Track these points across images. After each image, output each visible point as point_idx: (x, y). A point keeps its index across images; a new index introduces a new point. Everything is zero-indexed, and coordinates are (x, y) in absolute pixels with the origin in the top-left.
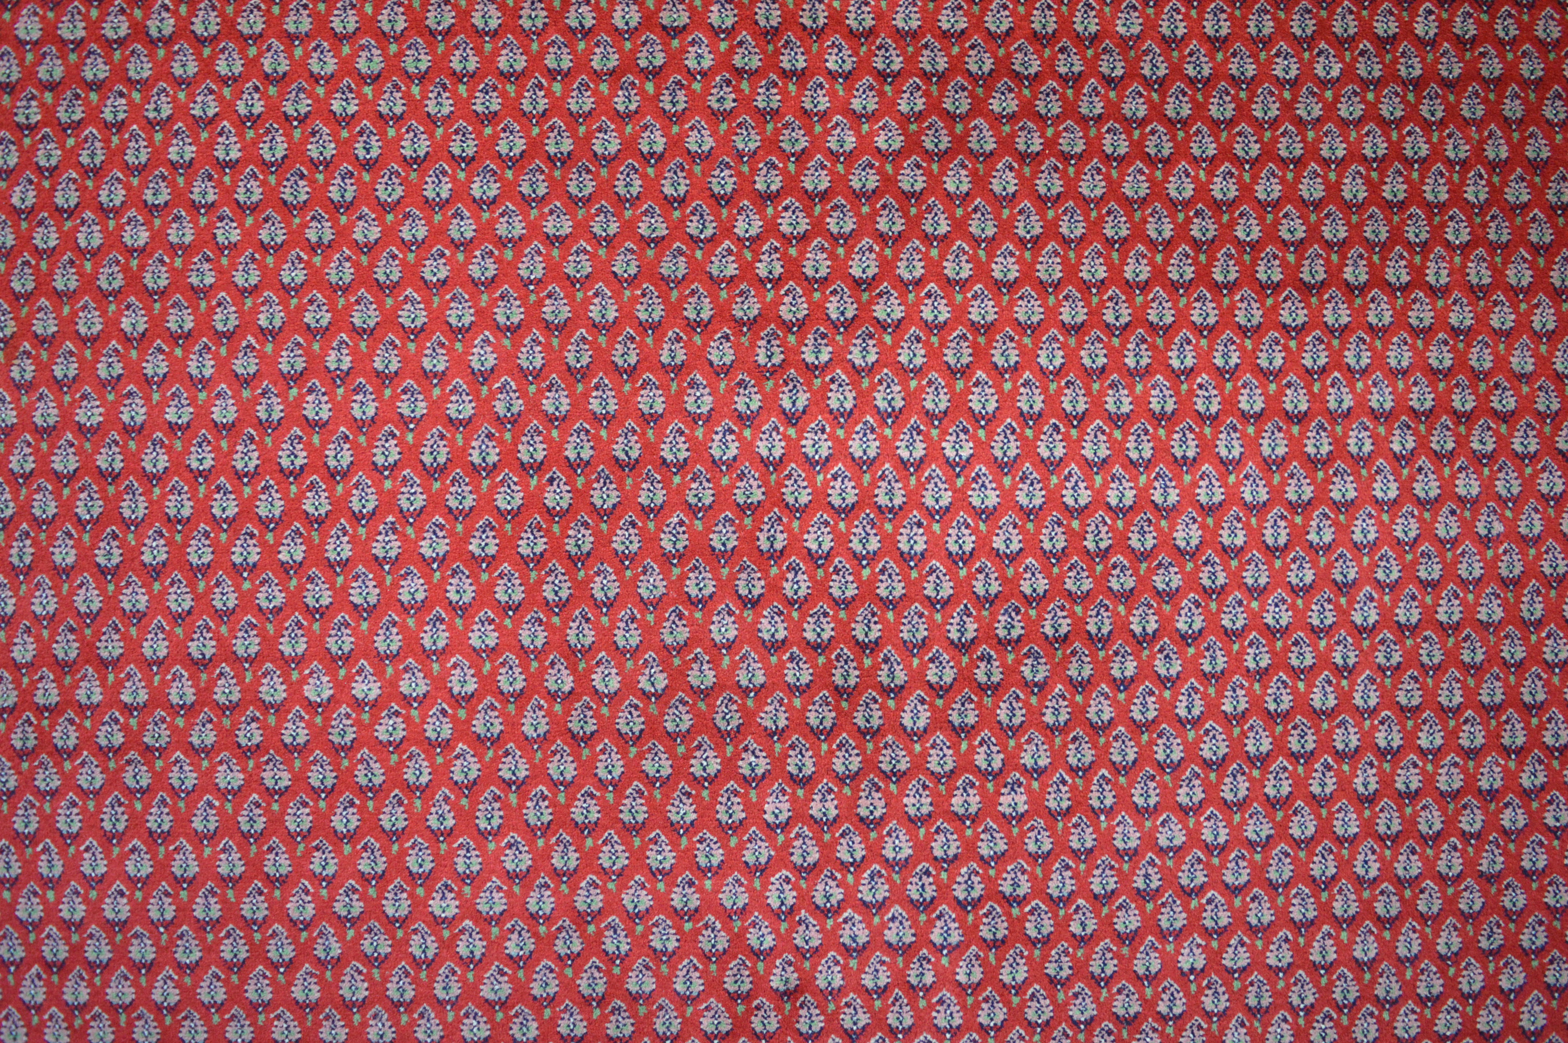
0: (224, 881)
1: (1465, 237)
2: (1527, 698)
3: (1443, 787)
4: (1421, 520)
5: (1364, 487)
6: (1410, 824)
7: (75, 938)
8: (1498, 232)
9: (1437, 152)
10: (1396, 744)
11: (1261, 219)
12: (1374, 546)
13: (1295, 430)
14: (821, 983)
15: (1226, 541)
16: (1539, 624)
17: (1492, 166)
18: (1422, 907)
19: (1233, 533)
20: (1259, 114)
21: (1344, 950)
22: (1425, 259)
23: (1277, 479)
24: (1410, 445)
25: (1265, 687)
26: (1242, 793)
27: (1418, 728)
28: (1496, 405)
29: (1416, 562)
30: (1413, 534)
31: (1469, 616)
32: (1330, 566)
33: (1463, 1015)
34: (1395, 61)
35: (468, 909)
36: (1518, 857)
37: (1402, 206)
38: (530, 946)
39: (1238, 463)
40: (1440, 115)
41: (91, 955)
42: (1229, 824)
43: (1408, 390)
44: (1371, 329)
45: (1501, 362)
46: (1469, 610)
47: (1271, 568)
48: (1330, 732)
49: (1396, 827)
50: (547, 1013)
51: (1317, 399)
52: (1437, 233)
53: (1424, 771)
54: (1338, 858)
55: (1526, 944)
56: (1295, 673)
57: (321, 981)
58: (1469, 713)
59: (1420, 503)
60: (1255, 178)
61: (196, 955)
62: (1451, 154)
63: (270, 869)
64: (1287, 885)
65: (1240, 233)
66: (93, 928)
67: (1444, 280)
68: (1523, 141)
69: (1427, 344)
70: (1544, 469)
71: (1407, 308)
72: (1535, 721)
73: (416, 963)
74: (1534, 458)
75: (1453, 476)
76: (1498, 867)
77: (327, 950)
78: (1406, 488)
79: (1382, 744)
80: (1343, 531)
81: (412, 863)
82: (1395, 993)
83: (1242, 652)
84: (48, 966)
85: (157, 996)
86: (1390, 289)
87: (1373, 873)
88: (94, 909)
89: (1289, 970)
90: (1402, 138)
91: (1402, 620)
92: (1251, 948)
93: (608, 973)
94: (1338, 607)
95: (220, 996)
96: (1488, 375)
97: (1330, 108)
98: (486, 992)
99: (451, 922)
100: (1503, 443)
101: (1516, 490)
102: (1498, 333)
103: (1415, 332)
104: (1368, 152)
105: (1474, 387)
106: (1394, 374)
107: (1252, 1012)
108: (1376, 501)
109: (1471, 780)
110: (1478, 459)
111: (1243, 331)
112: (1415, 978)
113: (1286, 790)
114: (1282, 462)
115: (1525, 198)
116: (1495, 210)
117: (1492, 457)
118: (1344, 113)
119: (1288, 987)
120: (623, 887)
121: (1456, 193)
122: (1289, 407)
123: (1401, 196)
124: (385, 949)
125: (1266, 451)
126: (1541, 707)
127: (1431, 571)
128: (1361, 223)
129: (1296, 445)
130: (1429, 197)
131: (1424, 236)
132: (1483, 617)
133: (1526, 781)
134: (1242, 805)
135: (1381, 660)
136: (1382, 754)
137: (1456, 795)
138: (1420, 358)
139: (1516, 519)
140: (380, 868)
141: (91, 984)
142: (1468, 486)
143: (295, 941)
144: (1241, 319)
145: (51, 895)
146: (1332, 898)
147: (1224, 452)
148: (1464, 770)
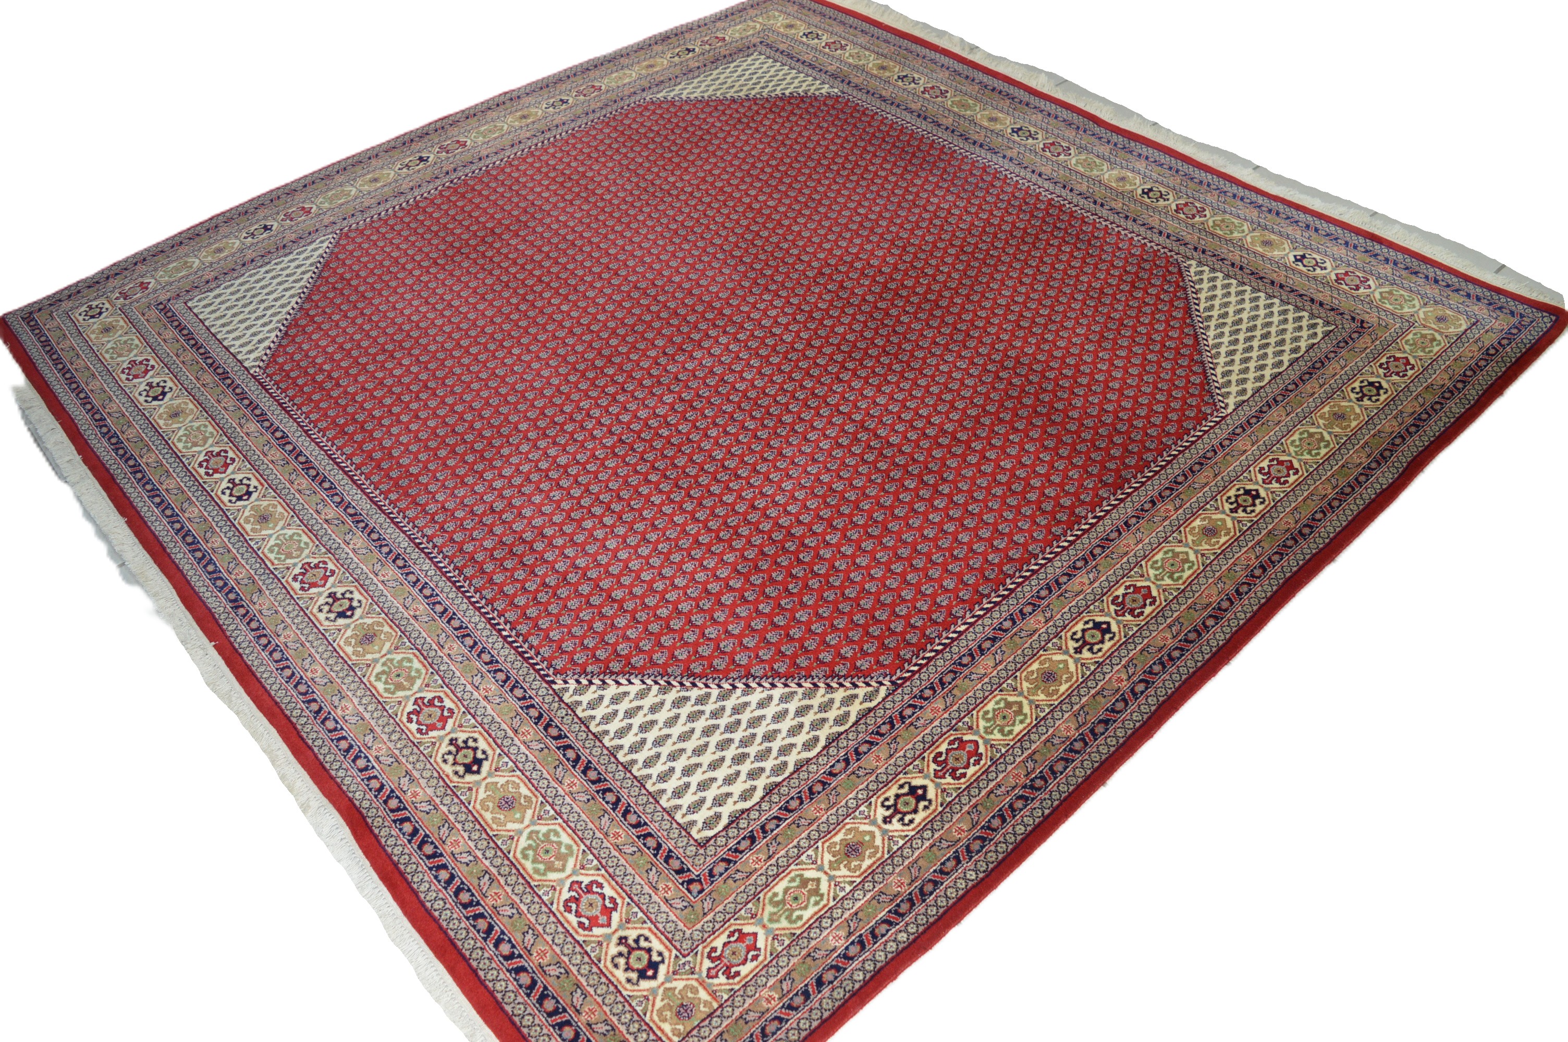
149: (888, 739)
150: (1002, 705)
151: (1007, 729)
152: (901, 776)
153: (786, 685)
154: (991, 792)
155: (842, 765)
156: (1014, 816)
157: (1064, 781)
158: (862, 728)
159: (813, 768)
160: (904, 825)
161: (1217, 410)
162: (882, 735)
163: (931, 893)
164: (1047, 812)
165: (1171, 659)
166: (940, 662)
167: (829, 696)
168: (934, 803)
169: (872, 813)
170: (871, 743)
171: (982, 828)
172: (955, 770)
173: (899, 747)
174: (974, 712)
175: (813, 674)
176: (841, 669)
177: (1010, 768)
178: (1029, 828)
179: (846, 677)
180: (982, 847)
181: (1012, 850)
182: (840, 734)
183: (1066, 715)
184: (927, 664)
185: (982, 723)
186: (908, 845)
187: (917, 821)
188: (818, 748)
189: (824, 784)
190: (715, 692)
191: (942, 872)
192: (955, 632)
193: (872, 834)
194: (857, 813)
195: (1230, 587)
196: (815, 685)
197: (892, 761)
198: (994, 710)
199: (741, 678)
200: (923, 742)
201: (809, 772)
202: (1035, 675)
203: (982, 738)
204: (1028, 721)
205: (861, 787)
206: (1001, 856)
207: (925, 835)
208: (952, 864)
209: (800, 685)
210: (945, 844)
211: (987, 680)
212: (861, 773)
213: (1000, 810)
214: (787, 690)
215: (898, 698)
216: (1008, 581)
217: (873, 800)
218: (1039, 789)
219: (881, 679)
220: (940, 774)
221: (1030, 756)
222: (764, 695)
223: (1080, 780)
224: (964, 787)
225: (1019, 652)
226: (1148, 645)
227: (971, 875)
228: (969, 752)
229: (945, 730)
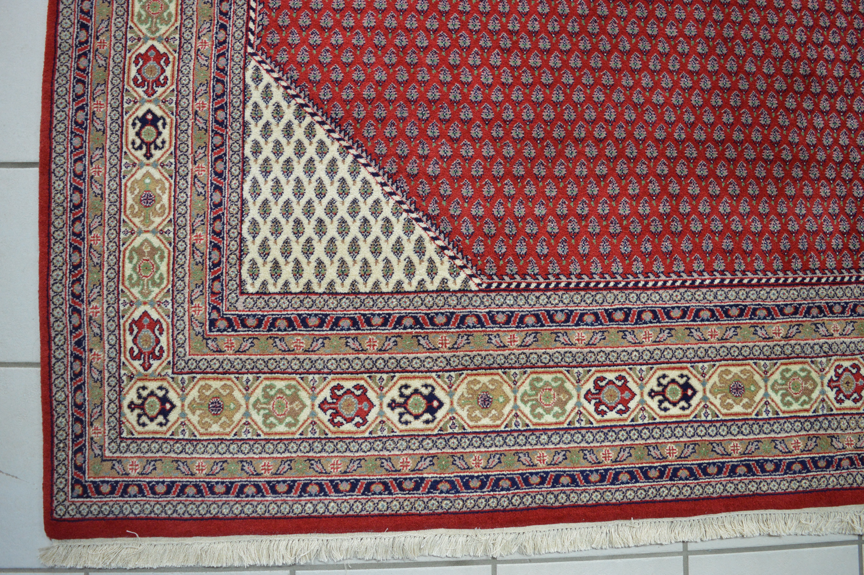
0: (580, 16)
7: (515, 38)
14: (818, 73)
35: (681, 33)
38: (706, 50)
41: (521, 46)
50: (714, 78)
57: (622, 60)
61: (569, 47)
63: (599, 12)
66: (523, 34)
73: (661, 54)
77: (624, 47)
81: (657, 13)
84: (502, 50)
85: (551, 64)
88: (524, 26)
93: (738, 62)
95: (579, 64)
98: (690, 67)
99: (675, 38)
120: (741, 29)
124: (648, 48)
140: (645, 15)
141: (522, 58)
143: (611, 43)
145: (504, 20)
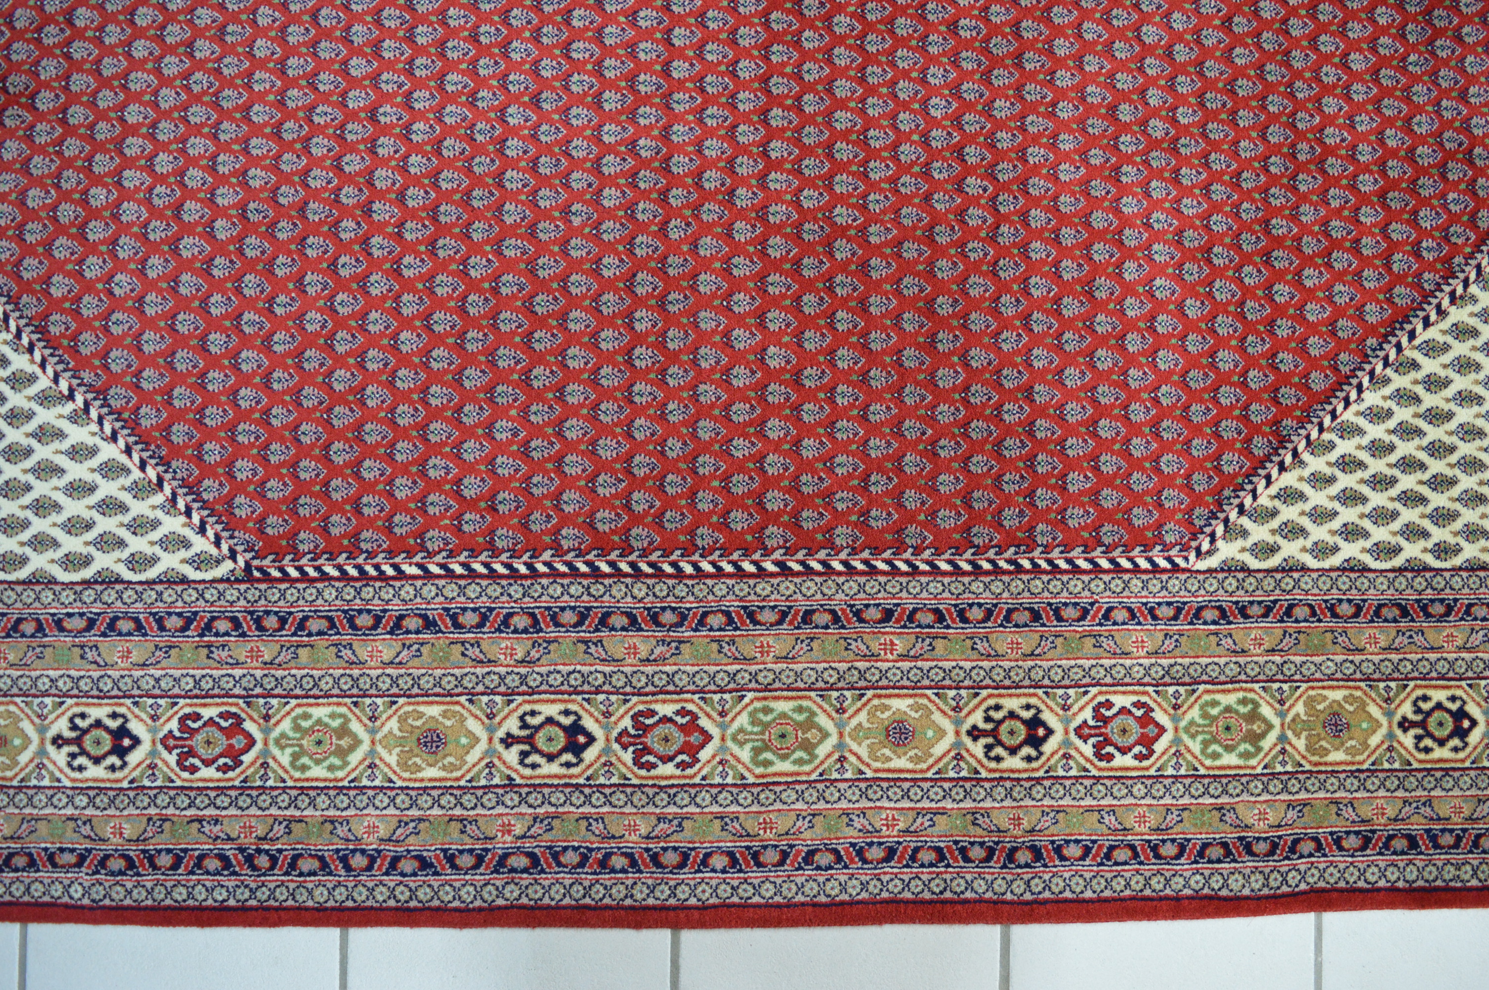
1: (806, 204)
2: (441, 242)
3: (377, 173)
4: (585, 160)
5: (612, 117)
6: (352, 148)
8: (811, 231)
9: (873, 186)
10: (414, 137)
11: (818, 50)
12: (567, 123)
13: (658, 67)
15: (576, 13)
16: (499, 253)
17: (863, 229)
18: (286, 157)
19: (581, 18)
20: (899, 53)
21: (261, 97)
22: (789, 172)
23: (621, 52)
24: (643, 153)
25: (465, 40)
26: (387, 23)
27: (425, 154)
28: (673, 223)
29: (552, 154)
30: (574, 153)
31: (508, 195)
32: (553, 89)
33: (199, 190)
34: (945, 159)
36: (316, 234)
37: (830, 156)
39: (634, 24)
40: (903, 190)
42: (365, 13)
43: (686, 154)
44: (734, 127)
45: (706, 229)
46: (513, 196)
47: (554, 46)
48: (428, 88)
49: (350, 137)
51: (680, 84)
52: (810, 183)
53: (391, 158)
54: (331, 93)
55: (248, 241)
56: (474, 62)
58: (433, 195)
59: (599, 159)
60: (849, 47)
62: (872, 197)
64: (315, 54)
65: (807, 34)
67: (772, 185)
68: (883, 256)
69: (721, 169)
70: (621, 260)
71: (750, 155)
72: (422, 248)
74: (631, 252)
75: (618, 186)
76: (311, 217)
78: (610, 149)
79: (415, 127)
80: (579, 100)
82: (223, 137)
83: (493, 23)
86: (764, 144)
87: (317, 119)
89: (251, 55)
90: (883, 160)
91: (509, 143)
92: (270, 28)
94: (522, 94)
96: (697, 217)
97: (905, 106)
100: (642, 227)
101: (605, 237)
102: (730, 226)
103: (731, 161)
104: (872, 133)
105: (687, 206)
106: (699, 143)
107: (222, 29)
108: (600, 126)
109: (381, 195)
110: (630, 207)
111: (734, 31)
112: (232, 152)
113: (386, 55)
114: (633, 56)
115: (838, 256)
116: (827, 229)
117: (632, 218)
118: (902, 116)
119: (238, 55)
121: (842, 199)
122: (675, 64)
123: (838, 156)
125: (643, 45)
126: (433, 253)
127: (546, 165)
128: (816, 125)
129: (647, 67)
130: (838, 178)
131: (807, 172)
132: (507, 207)
133: (376, 240)
134: (378, 23)
135: (479, 126)
136: (407, 127)
137: (370, 184)
138: (711, 164)
139: (583, 236)
142: (611, 198)
144: (742, 31)
146: (301, 88)
147: (642, 14)
148: (389, 190)
149: (163, 639)
150: (336, 723)
151: (305, 760)
152: (128, 702)
153: (128, 451)
154: (200, 820)
155: (81, 624)
156: (192, 873)
157: (292, 886)
158: (150, 596)
159: (47, 596)
160: (69, 765)
161: (1185, 548)
162: (162, 628)
163: (16, 870)
164: (232, 902)
165: (604, 863)
166: (330, 594)
167: (159, 514)
168: (126, 771)
169: (51, 717)
170: (139, 627)
171: (144, 851)
172: (192, 753)
173: (164, 663)
174: (294, 702)
175: (174, 464)
176: (211, 489)
177: (253, 811)
178: (191, 902)
179: (205, 504)
180: (121, 873)
181: (146, 908)
182: (119, 580)
183: (391, 811)
184: (313, 580)
185: (286, 726)
186: (50, 792)
187: (87, 774)
188: (76, 577)
189: (40, 628)
190: (44, 382)
191: (51, 858)
192: (396, 567)
193: (27, 741)
194: (37, 701)
195: (810, 837)
196: (160, 481)
197: (137, 674)
198: (319, 722)
199: (90, 388)
200: (197, 683)
201: (38, 598)
202: (418, 723)
203: (266, 743)
204: (340, 774)
205: (73, 673)
206: (128, 902)
207: (77, 801)
208: (71, 858)
209: (143, 466)
210: (86, 830)
211: (356, 672)
212: (89, 655)
213: (185, 851)
214: (123, 459)
215: (231, 594)
216: (547, 555)
217: (69, 701)
218: (254, 868)
219: (239, 548)
220: (171, 742)
221: (291, 820)
222: (90, 441)
223: (310, 903)
224: (179, 783)
225: (438, 672)
226: (601, 818)
227: (77, 892)
228: (231, 746)
229: (237, 691)
